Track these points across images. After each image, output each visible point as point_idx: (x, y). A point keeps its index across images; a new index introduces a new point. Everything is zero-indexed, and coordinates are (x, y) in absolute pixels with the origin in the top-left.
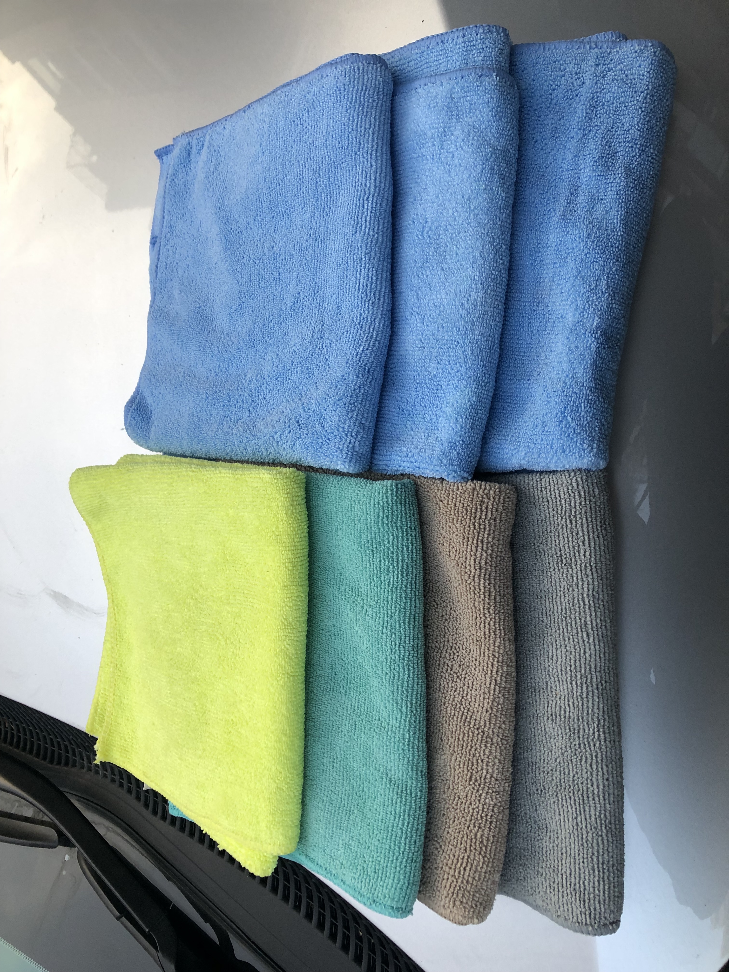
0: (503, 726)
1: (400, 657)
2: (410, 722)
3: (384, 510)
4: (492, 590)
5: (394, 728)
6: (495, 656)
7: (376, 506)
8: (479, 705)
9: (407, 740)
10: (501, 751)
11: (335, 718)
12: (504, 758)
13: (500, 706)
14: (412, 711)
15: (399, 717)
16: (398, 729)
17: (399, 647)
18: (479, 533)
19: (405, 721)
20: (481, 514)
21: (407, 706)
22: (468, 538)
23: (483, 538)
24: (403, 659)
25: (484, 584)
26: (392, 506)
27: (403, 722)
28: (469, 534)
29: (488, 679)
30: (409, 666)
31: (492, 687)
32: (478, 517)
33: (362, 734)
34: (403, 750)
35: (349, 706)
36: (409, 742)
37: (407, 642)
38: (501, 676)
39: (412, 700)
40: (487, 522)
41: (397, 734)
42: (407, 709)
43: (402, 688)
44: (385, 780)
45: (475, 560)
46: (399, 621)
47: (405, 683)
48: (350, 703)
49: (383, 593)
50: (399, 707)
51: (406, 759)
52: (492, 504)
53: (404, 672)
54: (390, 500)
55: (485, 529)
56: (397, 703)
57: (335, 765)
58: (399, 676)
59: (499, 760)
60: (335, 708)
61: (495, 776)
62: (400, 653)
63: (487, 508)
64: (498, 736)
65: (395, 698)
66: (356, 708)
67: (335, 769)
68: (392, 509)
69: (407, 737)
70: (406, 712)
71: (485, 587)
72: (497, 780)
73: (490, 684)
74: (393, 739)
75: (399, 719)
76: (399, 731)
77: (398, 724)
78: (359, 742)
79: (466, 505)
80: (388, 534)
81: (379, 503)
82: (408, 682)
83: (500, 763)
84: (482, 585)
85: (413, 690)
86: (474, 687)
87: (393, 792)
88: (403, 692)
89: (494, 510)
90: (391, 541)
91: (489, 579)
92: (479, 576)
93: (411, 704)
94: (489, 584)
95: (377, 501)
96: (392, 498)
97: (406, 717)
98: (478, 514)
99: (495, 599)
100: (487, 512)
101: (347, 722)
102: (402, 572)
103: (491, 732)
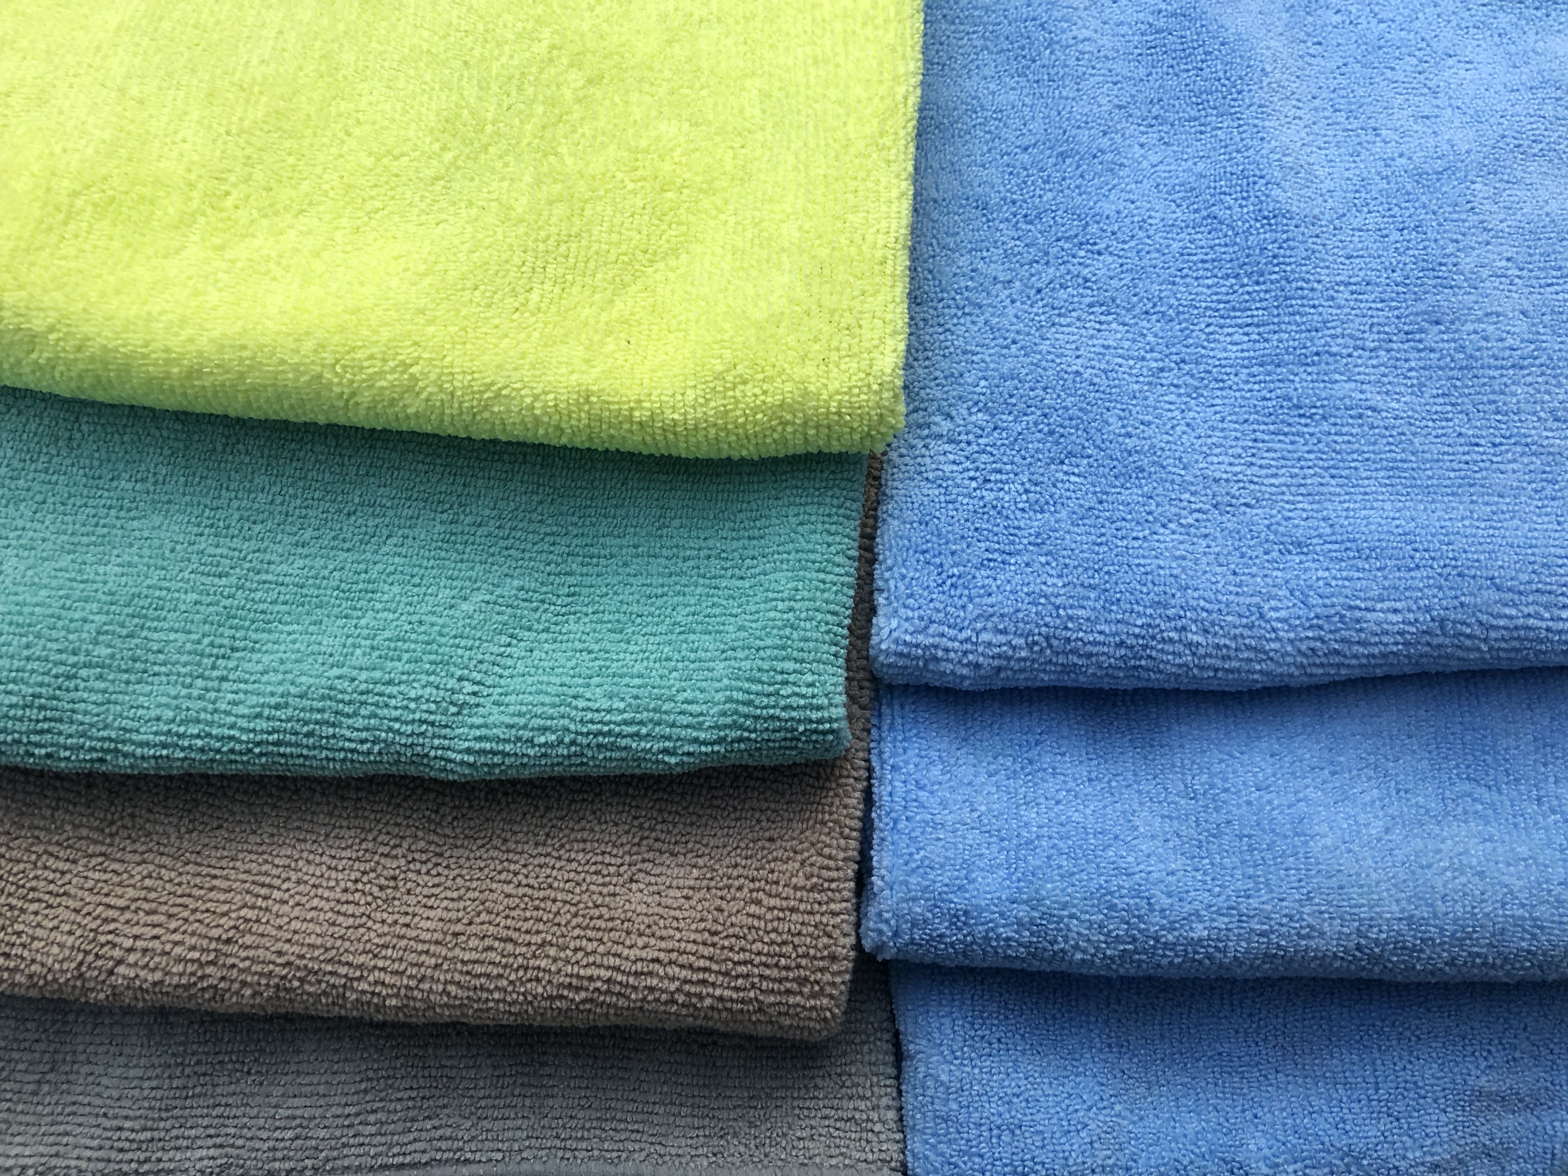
0: (248, 992)
1: (396, 720)
2: (231, 738)
3: (769, 695)
4: (583, 994)
5: (212, 695)
6: (420, 981)
7: (779, 678)
8: (295, 932)
9: (182, 729)
10: (187, 987)
11: (236, 516)
12: (167, 993)
13: (296, 984)
14: (258, 744)
15: (242, 710)
16: (210, 707)
17: (422, 722)
18: (727, 974)
19: (232, 727)
20: (774, 980)
21: (269, 733)
22: (714, 945)
23: (713, 985)
24: (390, 729)
25: (599, 978)
26: (779, 719)
27: (230, 720)
28: (723, 948)
29: (362, 959)
30: (374, 743)
31: (343, 970)
32: (768, 972)
33: (195, 596)
34: (158, 719)
35: (267, 557)
36: (179, 735)
37: (436, 742)
38: (373, 993)
39: (289, 744)
40: (752, 994)
41: (200, 704)
42: (262, 731)
43: (317, 722)
44: (73, 659)
45: (656, 960)
46: (486, 726)
47: (331, 731)
48: (274, 558)
49: (558, 681)
50: (266, 712)
51: (136, 724)
52: (798, 1005)
53: (358, 730)
54: (794, 714)
55: (737, 989)
56: (277, 707)
57: (113, 512)
58: (348, 716)
59: (161, 982)
60: (260, 517)
61: (121, 970)
62: (407, 723)
63: (788, 992)
64: (223, 978)
65: (290, 700)
66: (264, 577)
67: (102, 512)
68: (773, 717)
69: (189, 731)
70: (254, 731)
71: (591, 979)
72: (111, 973)
73: (349, 964)
74: (184, 692)
75: (236, 710)
76: (205, 710)
77: (224, 707)
78: (174, 585)
79: (796, 940)
80: (705, 703)
81: (786, 683)
82: (334, 736)
83: (155, 984)
84: (596, 972)
85: (315, 748)
86: (341, 919)
87: (41, 685)
88: (306, 723)
89: (783, 1009)
90: (689, 708)
91: (608, 992)
92: (617, 969)
93: (278, 743)
94: (597, 989)
95: (792, 678)
96: (799, 721)
97: (242, 729)
98: (775, 973)
99: (562, 997)
100: (779, 993)
101: (225, 551)
102: (609, 733)
103: (231, 961)
